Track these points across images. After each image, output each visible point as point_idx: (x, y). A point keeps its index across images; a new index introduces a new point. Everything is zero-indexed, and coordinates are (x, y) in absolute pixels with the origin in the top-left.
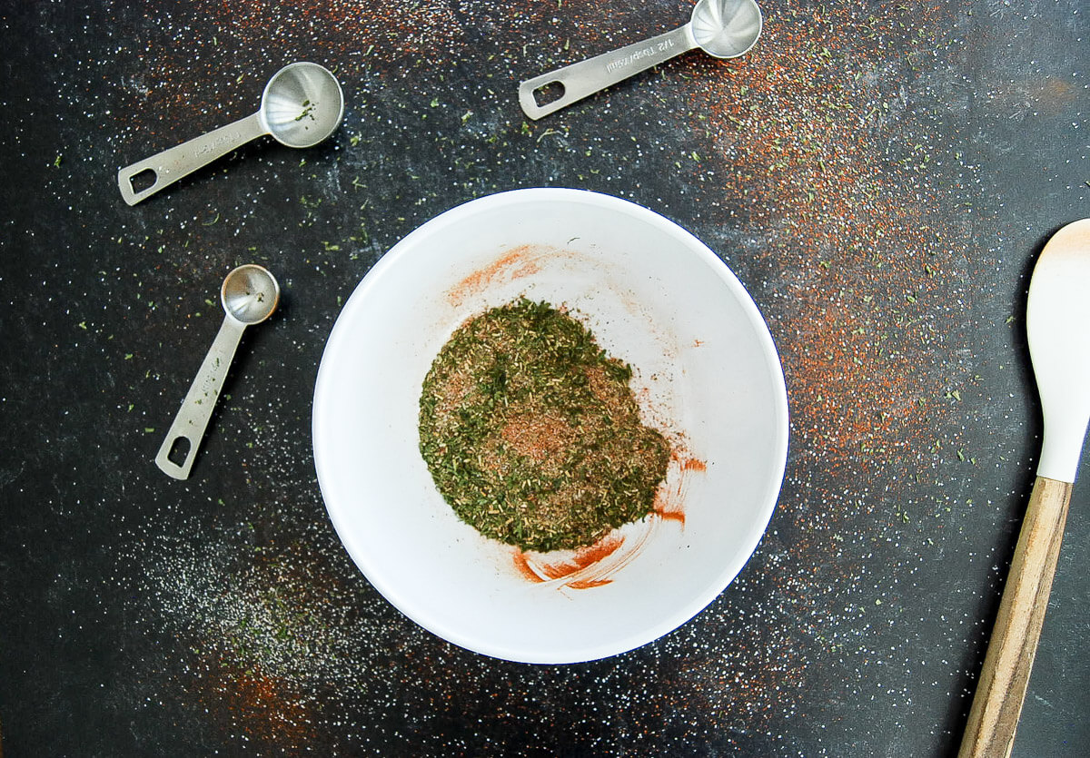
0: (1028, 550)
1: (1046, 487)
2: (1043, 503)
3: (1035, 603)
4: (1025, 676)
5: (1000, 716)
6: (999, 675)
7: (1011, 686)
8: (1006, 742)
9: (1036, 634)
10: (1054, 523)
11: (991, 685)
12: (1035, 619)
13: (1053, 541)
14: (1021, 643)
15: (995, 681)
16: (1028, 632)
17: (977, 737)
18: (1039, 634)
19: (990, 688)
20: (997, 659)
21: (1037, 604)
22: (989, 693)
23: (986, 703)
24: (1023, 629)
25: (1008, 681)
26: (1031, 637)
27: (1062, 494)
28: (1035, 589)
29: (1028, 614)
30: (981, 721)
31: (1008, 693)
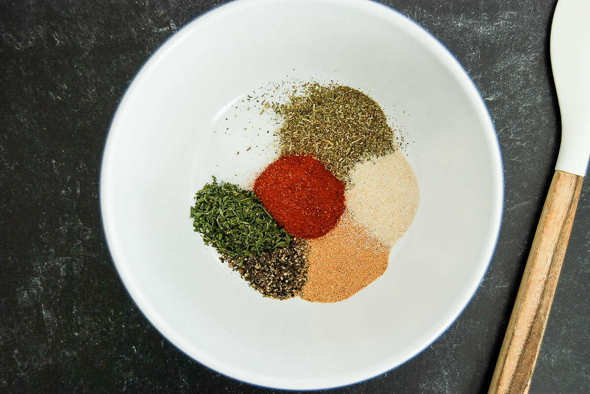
0: (544, 230)
1: (560, 178)
2: (558, 191)
3: (549, 274)
4: (539, 335)
5: (517, 367)
6: (518, 333)
7: (527, 342)
8: (522, 389)
9: (549, 300)
10: (566, 208)
11: (511, 341)
12: (548, 287)
13: (565, 223)
14: (536, 307)
15: (514, 338)
16: (542, 297)
17: (498, 384)
18: (552, 299)
19: (510, 344)
20: (517, 319)
21: (551, 275)
22: (509, 348)
23: (506, 356)
24: (538, 295)
25: (524, 338)
26: (544, 302)
27: (573, 184)
28: (549, 262)
29: (543, 283)
30: (502, 371)
31: (525, 348)
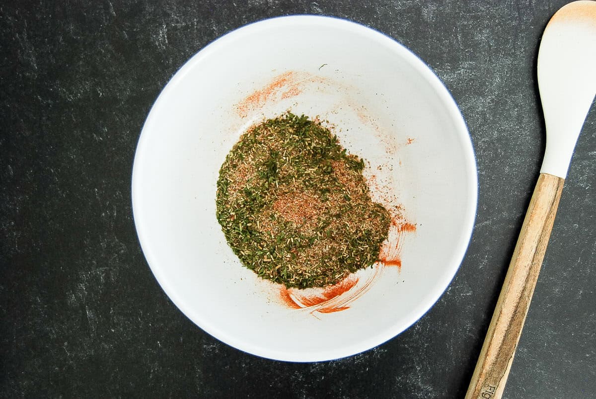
0: (530, 223)
1: (545, 180)
2: (542, 190)
3: (533, 261)
4: (524, 313)
5: (504, 341)
6: (505, 311)
7: (513, 319)
8: (507, 359)
9: (533, 284)
10: (550, 205)
11: (499, 318)
12: (532, 273)
13: (548, 218)
14: (521, 289)
15: (502, 315)
16: (527, 281)
17: (487, 355)
18: (535, 283)
19: (498, 320)
20: (505, 299)
21: (535, 262)
22: (497, 324)
23: (494, 330)
24: (524, 279)
25: (510, 316)
26: (529, 285)
27: (556, 185)
28: (534, 251)
29: (528, 268)
30: (490, 344)
31: (511, 324)
